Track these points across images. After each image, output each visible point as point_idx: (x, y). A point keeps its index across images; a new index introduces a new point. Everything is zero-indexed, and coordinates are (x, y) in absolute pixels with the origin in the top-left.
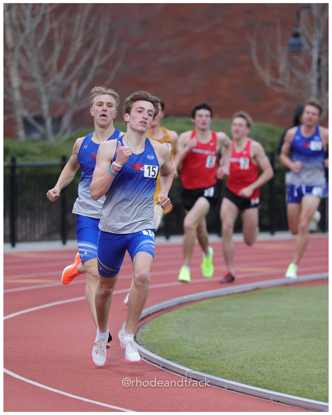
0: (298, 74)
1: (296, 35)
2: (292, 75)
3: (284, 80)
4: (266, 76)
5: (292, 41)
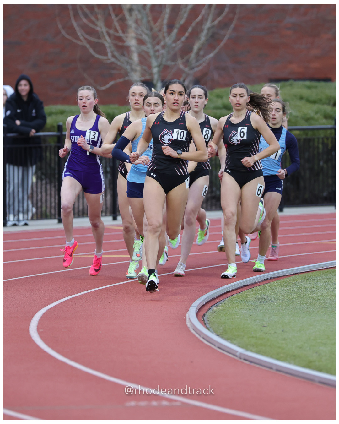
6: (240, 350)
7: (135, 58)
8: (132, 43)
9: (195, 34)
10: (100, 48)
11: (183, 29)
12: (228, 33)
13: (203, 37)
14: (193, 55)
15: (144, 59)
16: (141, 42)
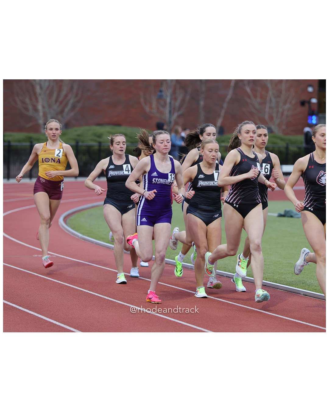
0: (161, 109)
1: (161, 91)
2: (158, 109)
3: (155, 111)
4: (147, 109)
5: (159, 94)
6: (80, 235)
7: (41, 114)
8: (40, 107)
9: (66, 105)
10: (27, 109)
11: (61, 103)
12: (79, 106)
13: (69, 106)
14: (65, 114)
15: (45, 115)
16: (44, 107)
